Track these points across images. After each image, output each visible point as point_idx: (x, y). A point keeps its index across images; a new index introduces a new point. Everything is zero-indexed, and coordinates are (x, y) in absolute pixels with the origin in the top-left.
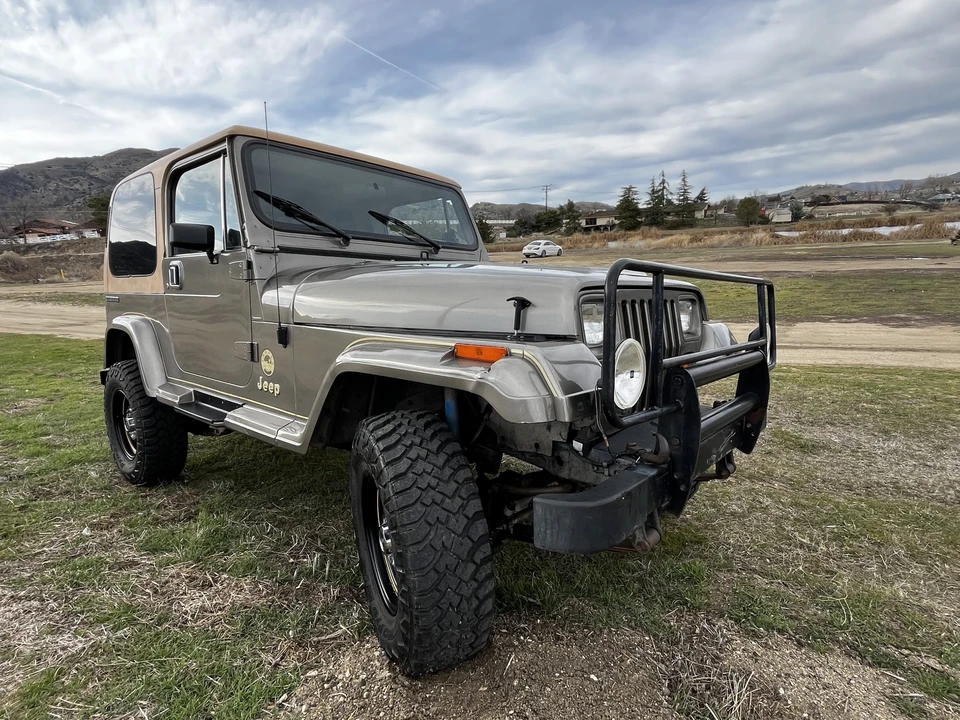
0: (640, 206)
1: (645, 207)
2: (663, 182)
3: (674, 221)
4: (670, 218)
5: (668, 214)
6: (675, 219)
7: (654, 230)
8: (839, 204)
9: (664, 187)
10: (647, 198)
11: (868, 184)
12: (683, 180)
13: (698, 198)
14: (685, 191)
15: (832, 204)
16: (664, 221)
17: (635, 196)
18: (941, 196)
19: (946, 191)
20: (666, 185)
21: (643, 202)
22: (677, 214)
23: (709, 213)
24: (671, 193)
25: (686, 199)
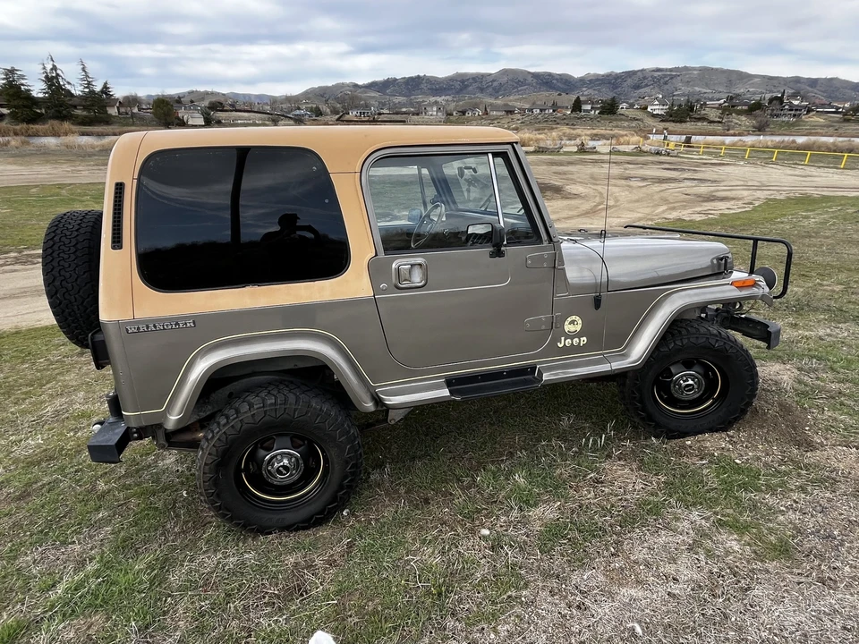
0: (34, 94)
1: (41, 95)
2: (55, 68)
3: (86, 117)
4: (78, 112)
5: (75, 107)
6: (85, 113)
7: (67, 125)
8: (231, 111)
9: (58, 75)
10: (43, 86)
11: (244, 95)
12: (84, 70)
13: (102, 91)
14: (89, 83)
15: (226, 111)
16: (72, 116)
17: (23, 82)
18: (298, 112)
19: (299, 109)
20: (59, 72)
21: (38, 89)
22: (85, 108)
23: (122, 110)
24: (69, 83)
25: (92, 92)
